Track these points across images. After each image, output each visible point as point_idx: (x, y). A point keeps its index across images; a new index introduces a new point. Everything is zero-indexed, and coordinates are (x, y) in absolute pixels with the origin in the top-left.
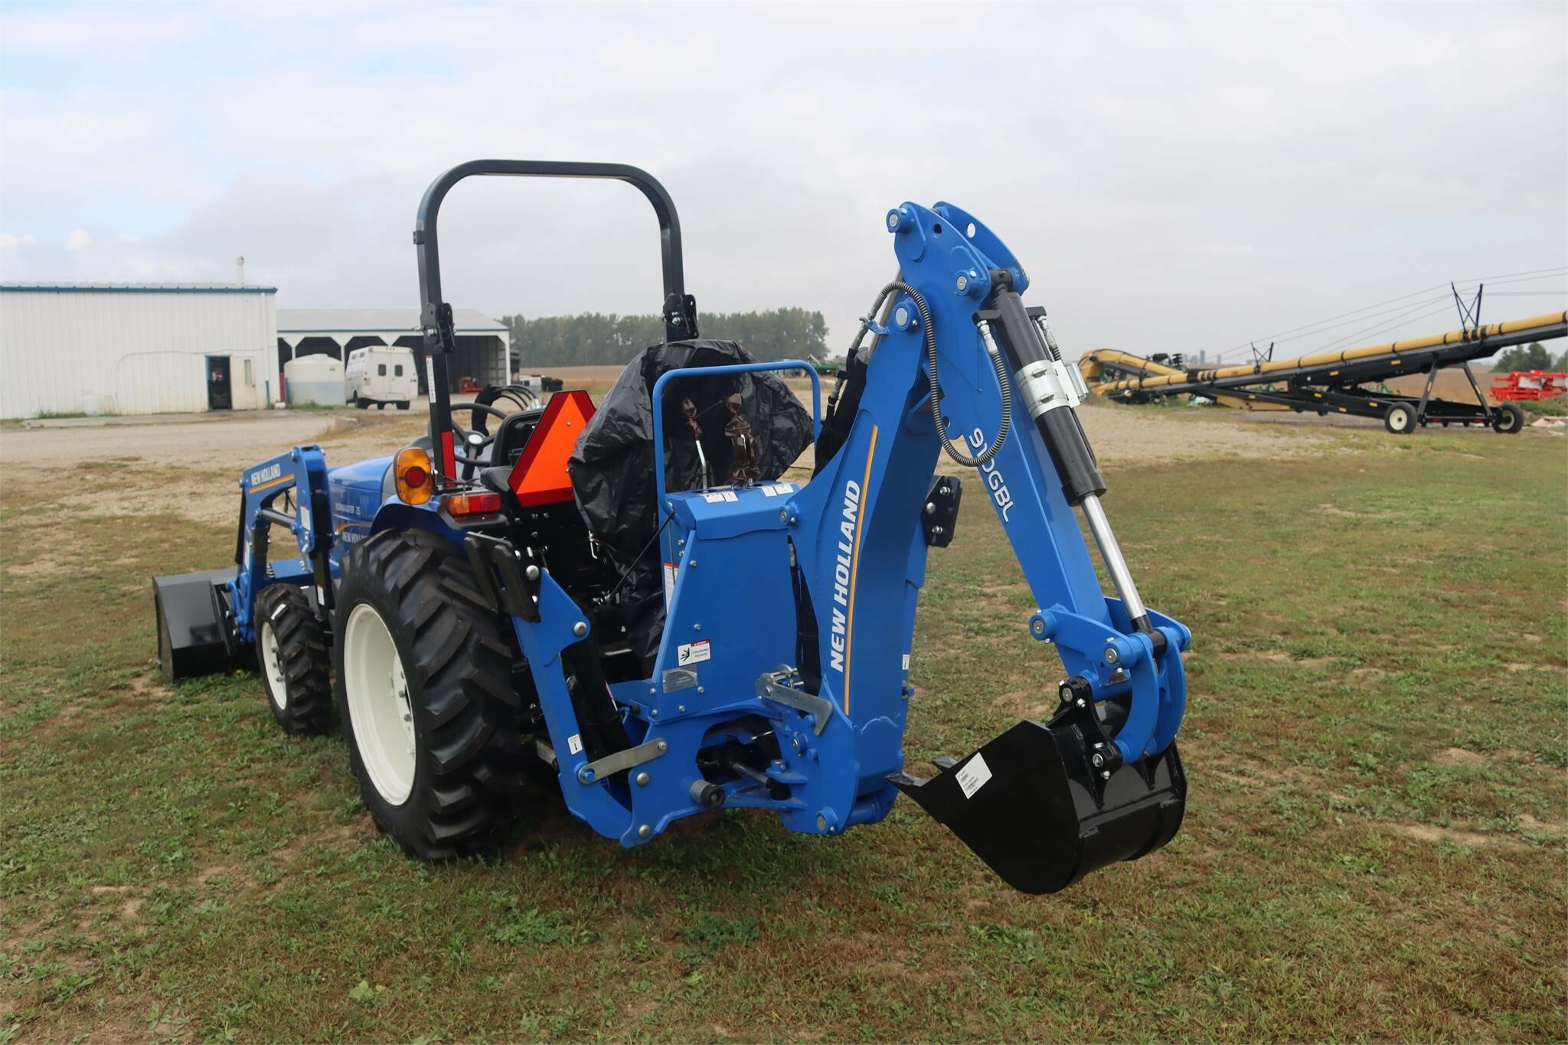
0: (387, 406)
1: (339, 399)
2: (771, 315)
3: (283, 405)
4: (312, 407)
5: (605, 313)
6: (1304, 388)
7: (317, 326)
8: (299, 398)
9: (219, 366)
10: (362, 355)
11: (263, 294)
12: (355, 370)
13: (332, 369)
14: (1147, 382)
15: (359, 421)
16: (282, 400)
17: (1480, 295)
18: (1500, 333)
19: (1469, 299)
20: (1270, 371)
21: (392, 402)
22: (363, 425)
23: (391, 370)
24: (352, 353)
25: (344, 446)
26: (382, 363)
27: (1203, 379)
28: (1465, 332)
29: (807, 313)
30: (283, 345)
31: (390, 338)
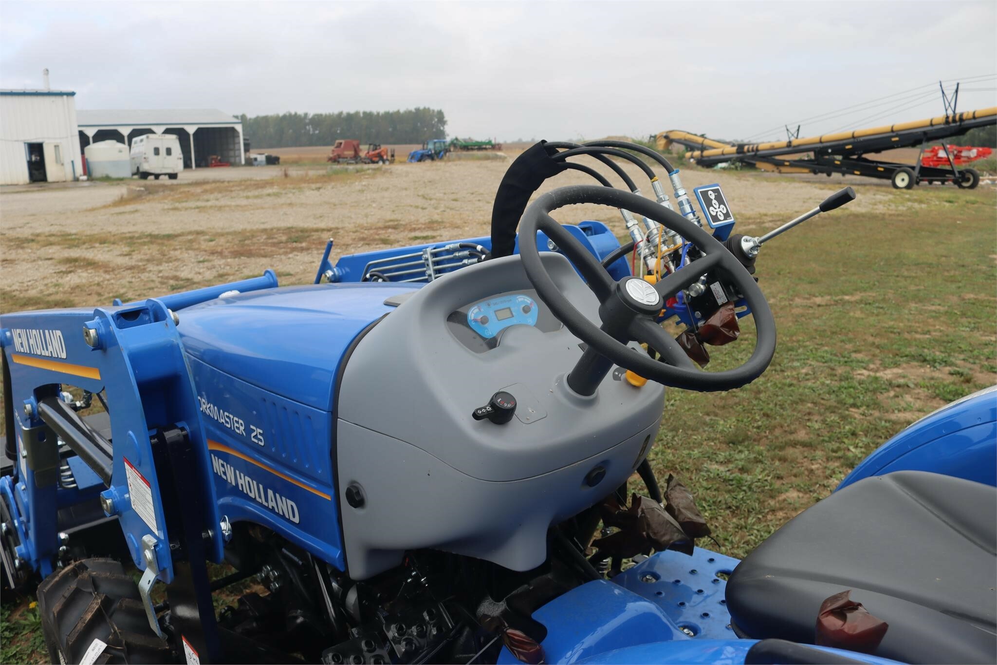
0: (161, 177)
1: (126, 173)
2: (409, 113)
3: (85, 178)
4: (107, 179)
5: (301, 112)
6: (827, 157)
7: (107, 122)
8: (98, 172)
9: (36, 149)
10: (142, 141)
11: (65, 97)
12: (137, 151)
13: (120, 151)
14: (706, 153)
15: (146, 190)
16: (85, 174)
17: (957, 91)
18: (974, 118)
19: (950, 94)
20: (799, 145)
21: (165, 174)
22: (150, 193)
23: (163, 152)
24: (134, 140)
25: (136, 211)
26: (157, 146)
27: (748, 151)
28: (947, 117)
29: (433, 111)
30: (82, 135)
31: (159, 130)
